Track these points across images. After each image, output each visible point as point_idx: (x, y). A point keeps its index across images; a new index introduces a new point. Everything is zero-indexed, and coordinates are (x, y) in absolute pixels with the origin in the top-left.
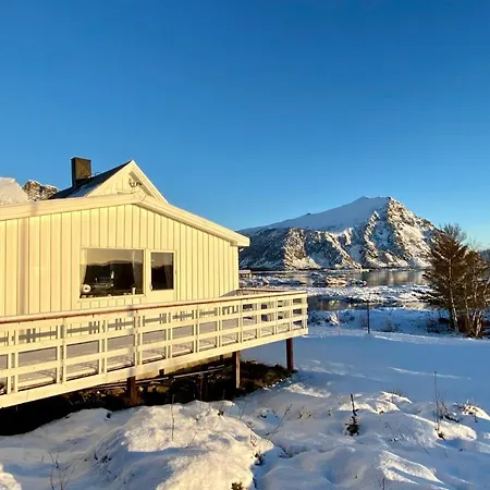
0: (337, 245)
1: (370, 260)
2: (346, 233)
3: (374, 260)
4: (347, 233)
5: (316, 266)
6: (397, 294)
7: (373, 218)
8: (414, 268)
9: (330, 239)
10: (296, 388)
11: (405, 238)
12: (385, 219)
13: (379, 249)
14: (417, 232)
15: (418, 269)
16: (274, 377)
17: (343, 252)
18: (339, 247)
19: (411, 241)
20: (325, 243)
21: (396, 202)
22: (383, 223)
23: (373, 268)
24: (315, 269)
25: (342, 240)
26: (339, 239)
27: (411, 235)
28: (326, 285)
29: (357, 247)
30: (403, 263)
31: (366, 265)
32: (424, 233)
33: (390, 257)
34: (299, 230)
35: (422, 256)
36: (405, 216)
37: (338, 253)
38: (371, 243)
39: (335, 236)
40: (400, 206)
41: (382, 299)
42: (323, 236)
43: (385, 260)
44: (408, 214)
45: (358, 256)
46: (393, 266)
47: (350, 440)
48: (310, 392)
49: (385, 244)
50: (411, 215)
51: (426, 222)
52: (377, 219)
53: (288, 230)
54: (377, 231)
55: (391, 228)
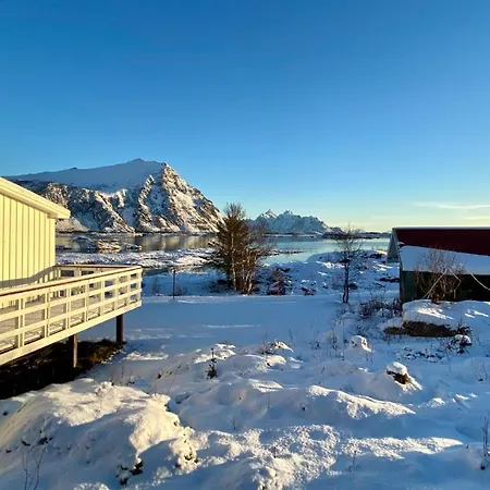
0: (108, 207)
1: (144, 224)
2: (118, 193)
3: (147, 225)
4: (120, 195)
5: (82, 229)
6: (174, 259)
7: (148, 182)
8: (185, 233)
9: (100, 199)
10: (134, 356)
11: (178, 205)
12: (160, 184)
13: (153, 213)
14: (189, 200)
15: (189, 234)
16: (107, 351)
17: (114, 214)
18: (110, 209)
19: (183, 208)
20: (95, 203)
21: (171, 170)
22: (158, 188)
23: (146, 233)
24: (80, 232)
25: (115, 202)
26: (111, 200)
27: (183, 202)
28: (97, 250)
29: (131, 210)
30: (176, 228)
31: (139, 229)
32: (195, 201)
33: (164, 222)
34: (61, 186)
35: (192, 222)
36: (179, 183)
37: (109, 215)
38: (145, 207)
39: (107, 196)
40: (174, 173)
41: (160, 264)
42: (92, 194)
43: (158, 224)
44: (182, 182)
45: (131, 219)
46: (166, 231)
47: (215, 381)
48: (148, 357)
49: (160, 208)
50: (185, 184)
51: (197, 192)
52: (152, 183)
53: (46, 184)
54: (152, 196)
55: (165, 194)
